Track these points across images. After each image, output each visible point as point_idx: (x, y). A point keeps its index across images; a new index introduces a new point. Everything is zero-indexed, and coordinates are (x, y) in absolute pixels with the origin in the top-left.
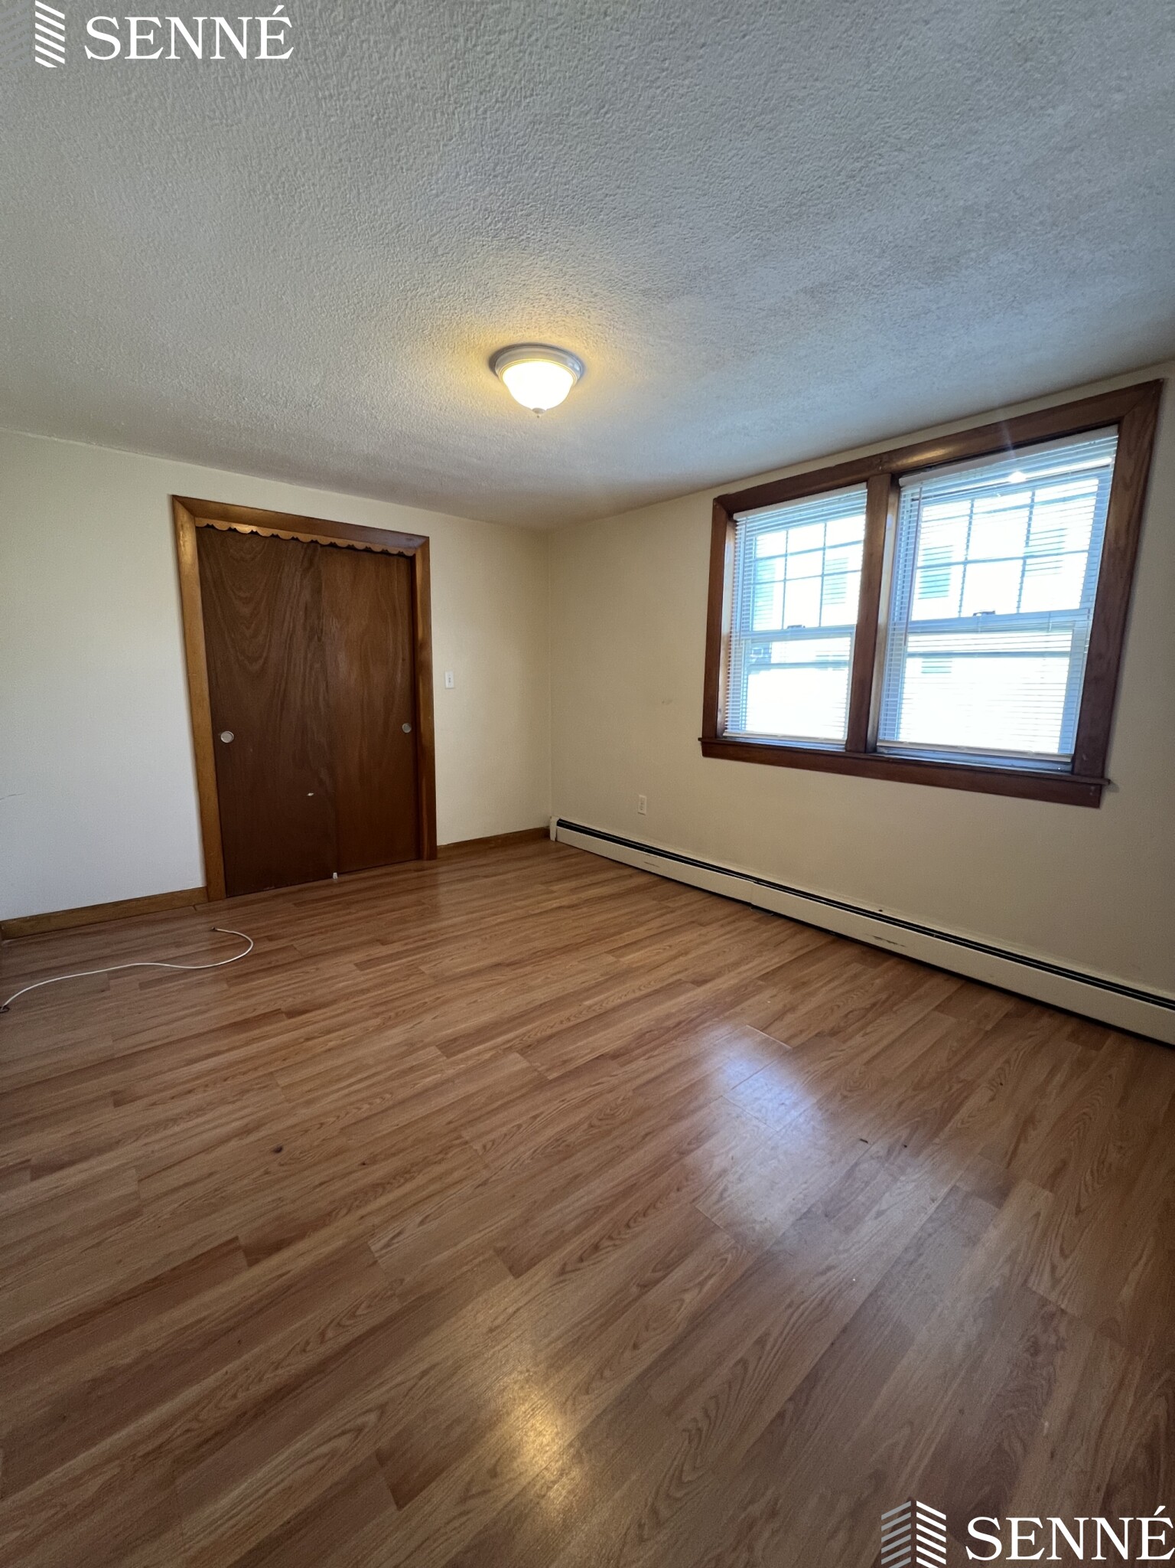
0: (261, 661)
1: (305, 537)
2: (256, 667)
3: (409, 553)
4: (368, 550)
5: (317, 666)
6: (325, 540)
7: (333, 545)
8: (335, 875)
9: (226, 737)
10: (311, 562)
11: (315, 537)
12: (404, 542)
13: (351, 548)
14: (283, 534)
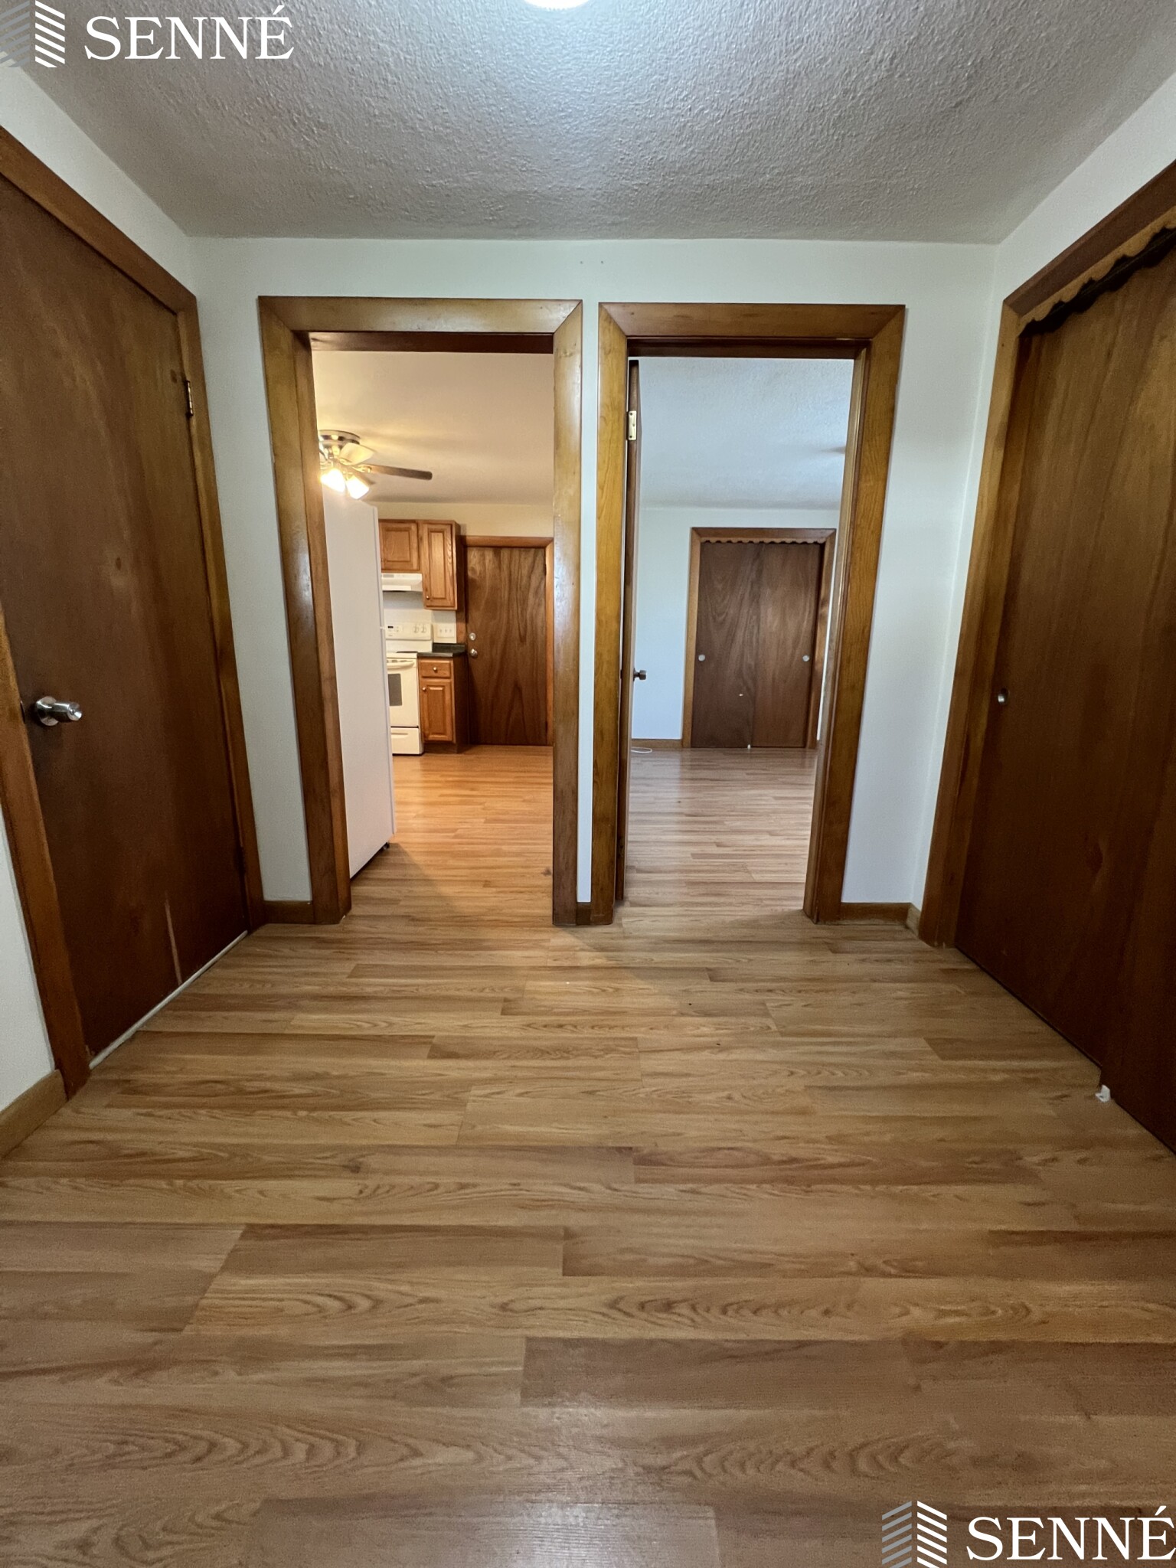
0: (723, 616)
1: (756, 540)
2: (721, 619)
3: (821, 541)
4: (794, 543)
5: (754, 617)
6: (767, 540)
7: (772, 543)
8: (749, 746)
9: (702, 658)
10: (758, 555)
11: (761, 540)
12: (819, 534)
13: (783, 543)
14: (745, 540)
